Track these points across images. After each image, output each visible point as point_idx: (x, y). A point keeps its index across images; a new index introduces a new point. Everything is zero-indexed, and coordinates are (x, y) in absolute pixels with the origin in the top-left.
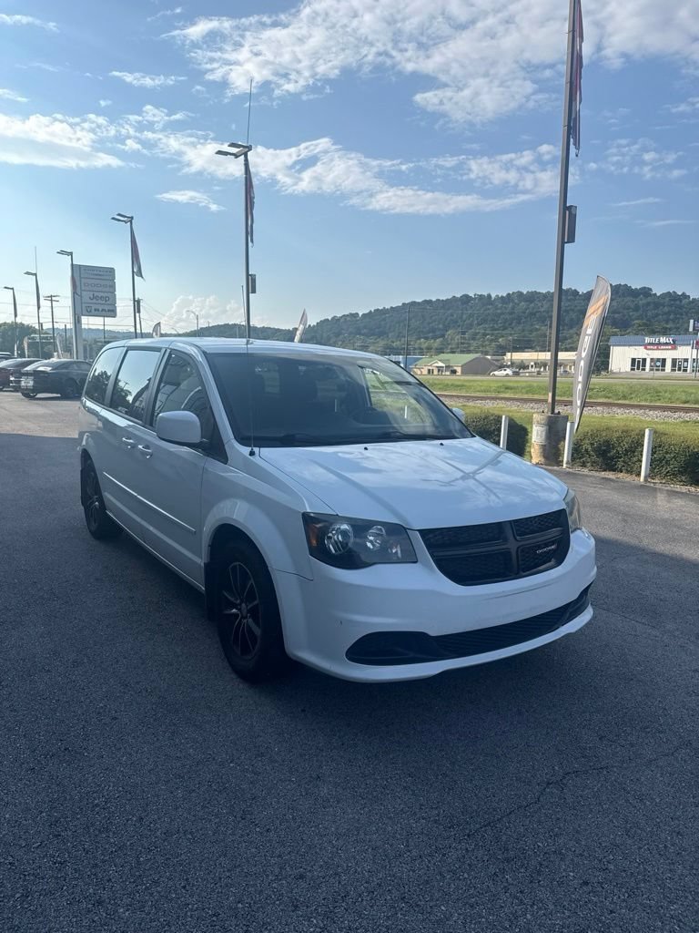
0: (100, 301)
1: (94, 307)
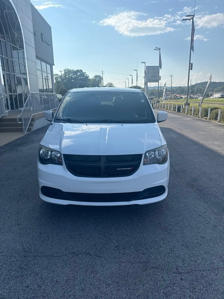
0: (154, 77)
1: (152, 79)
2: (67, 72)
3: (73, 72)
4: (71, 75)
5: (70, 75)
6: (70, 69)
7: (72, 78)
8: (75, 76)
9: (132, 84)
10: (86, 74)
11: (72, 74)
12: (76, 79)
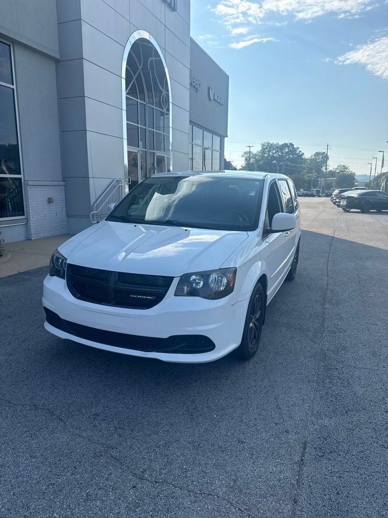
2: (266, 148)
3: (277, 147)
4: (273, 153)
5: (271, 153)
6: (272, 143)
7: (273, 158)
8: (280, 153)
9: (382, 167)
10: (299, 150)
11: (274, 151)
12: (279, 159)
